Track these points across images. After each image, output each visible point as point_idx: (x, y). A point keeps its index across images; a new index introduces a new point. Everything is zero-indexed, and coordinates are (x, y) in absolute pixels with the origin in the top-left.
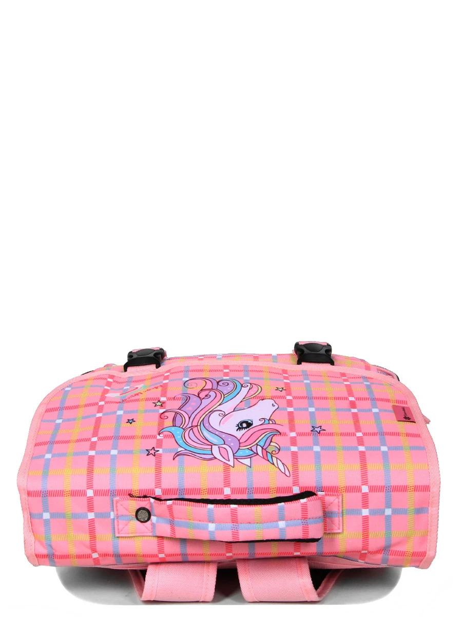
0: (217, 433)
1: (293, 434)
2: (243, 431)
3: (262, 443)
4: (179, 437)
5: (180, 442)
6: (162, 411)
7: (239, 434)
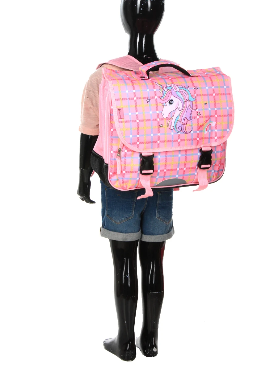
0: (179, 98)
1: (156, 97)
2: (171, 99)
3: (165, 92)
4: (190, 95)
5: (189, 93)
6: (197, 110)
7: (172, 97)
